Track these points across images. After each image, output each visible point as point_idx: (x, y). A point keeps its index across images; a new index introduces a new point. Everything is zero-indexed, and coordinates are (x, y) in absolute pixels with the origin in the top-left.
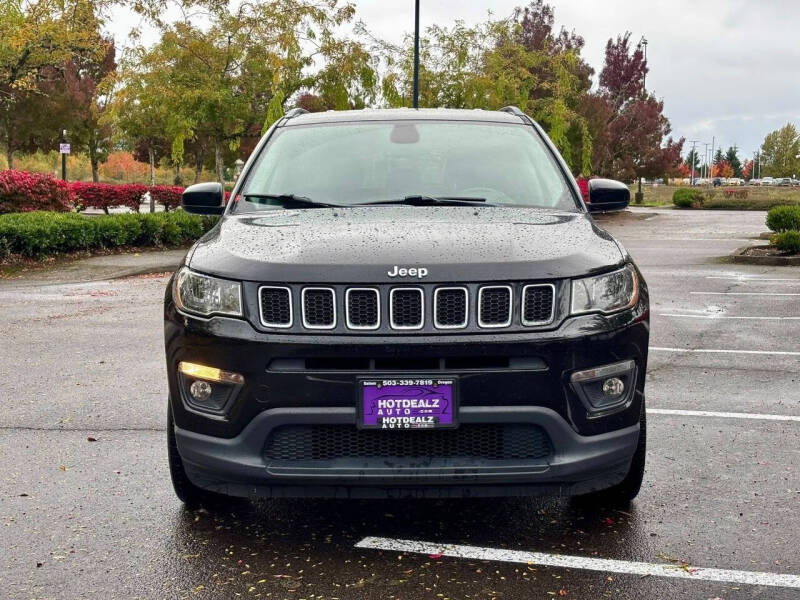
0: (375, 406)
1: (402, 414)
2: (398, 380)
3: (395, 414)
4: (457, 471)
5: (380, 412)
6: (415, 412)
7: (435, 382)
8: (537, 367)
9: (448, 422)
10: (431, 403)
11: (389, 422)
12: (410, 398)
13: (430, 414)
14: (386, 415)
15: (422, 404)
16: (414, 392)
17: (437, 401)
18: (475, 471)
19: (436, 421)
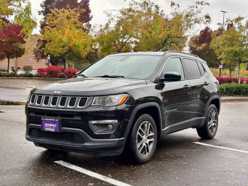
0: (44, 125)
1: (49, 128)
2: (48, 119)
3: (48, 128)
4: (62, 144)
5: (45, 127)
6: (52, 127)
7: (55, 120)
8: (79, 118)
9: (58, 131)
10: (55, 125)
11: (47, 129)
12: (51, 123)
13: (54, 128)
14: (46, 127)
15: (53, 125)
16: (51, 122)
17: (56, 125)
18: (65, 144)
19: (55, 130)
